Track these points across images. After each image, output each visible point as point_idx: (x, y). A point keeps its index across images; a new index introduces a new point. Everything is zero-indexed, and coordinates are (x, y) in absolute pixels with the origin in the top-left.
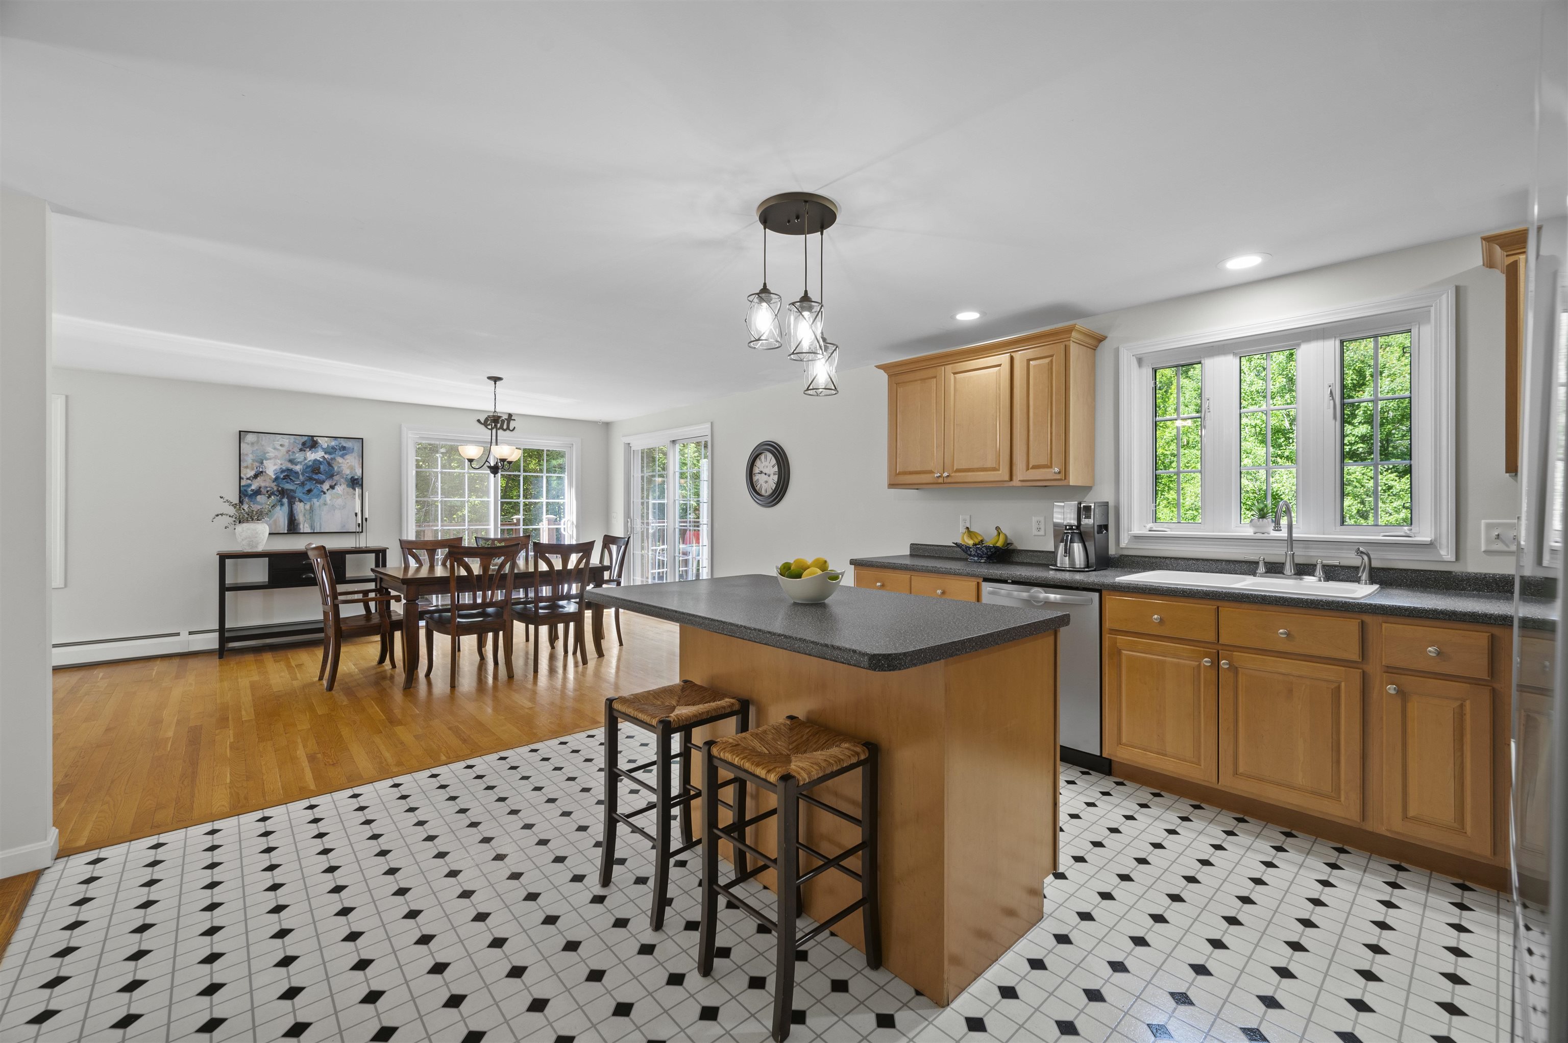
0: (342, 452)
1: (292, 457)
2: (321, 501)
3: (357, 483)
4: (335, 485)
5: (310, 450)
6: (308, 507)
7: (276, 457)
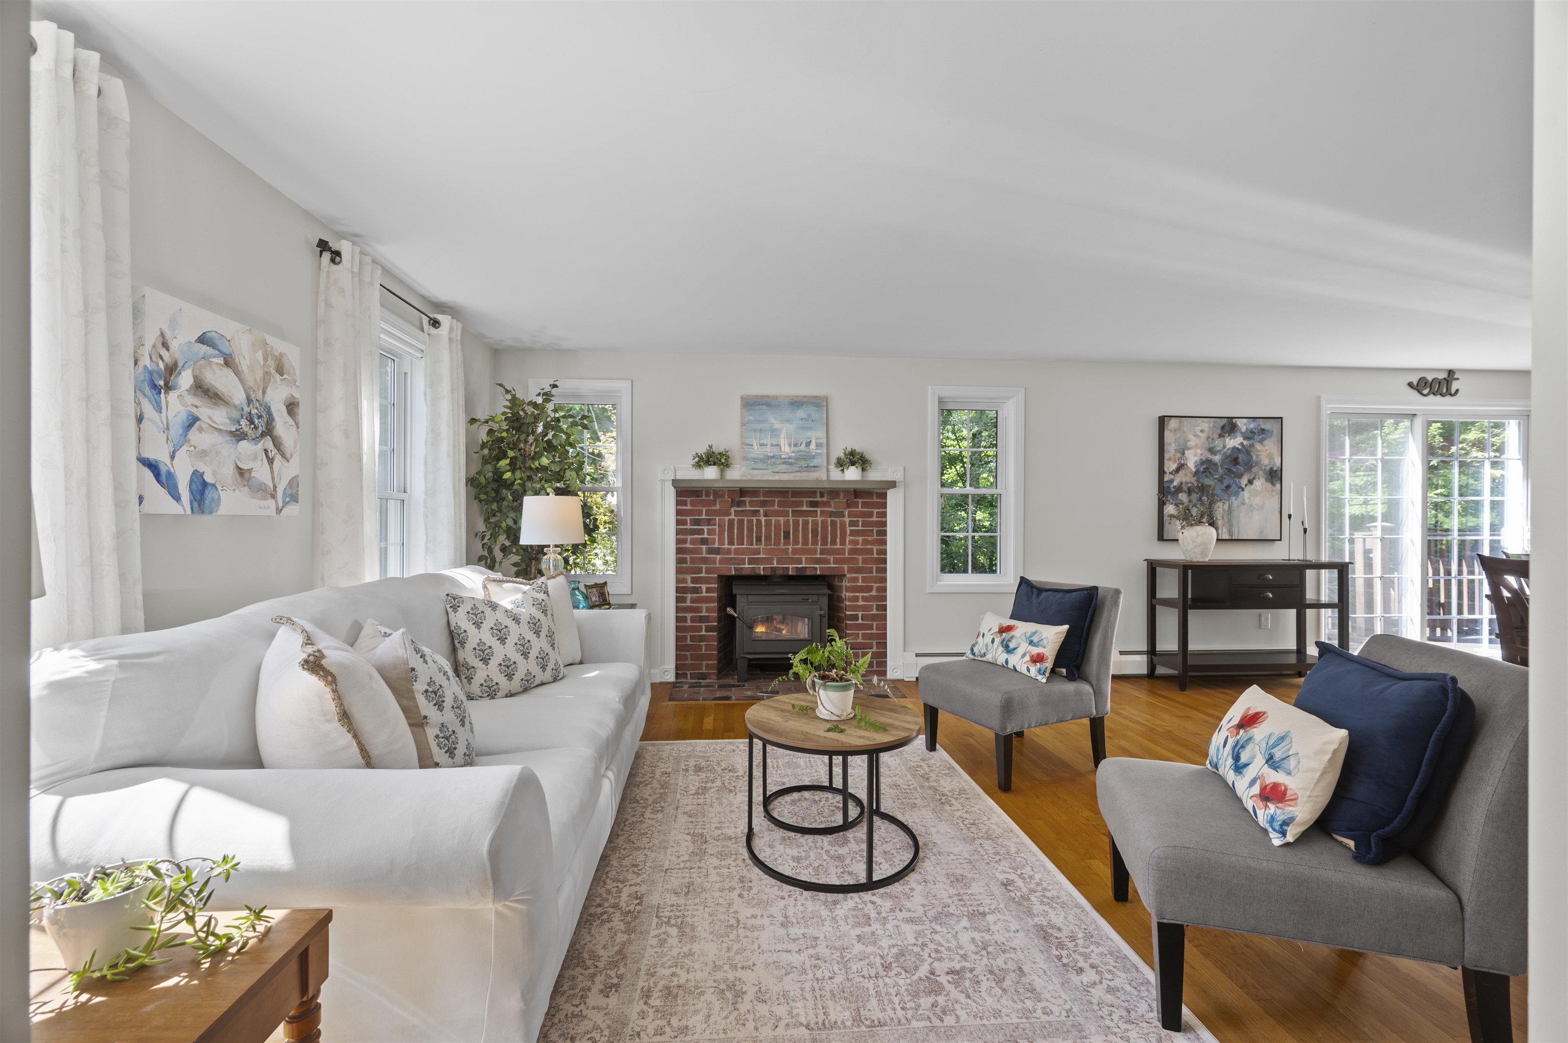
0: (1261, 437)
1: (1211, 445)
2: (1240, 499)
3: (1276, 476)
4: (1254, 478)
5: (1229, 435)
6: (1226, 507)
7: (1196, 446)
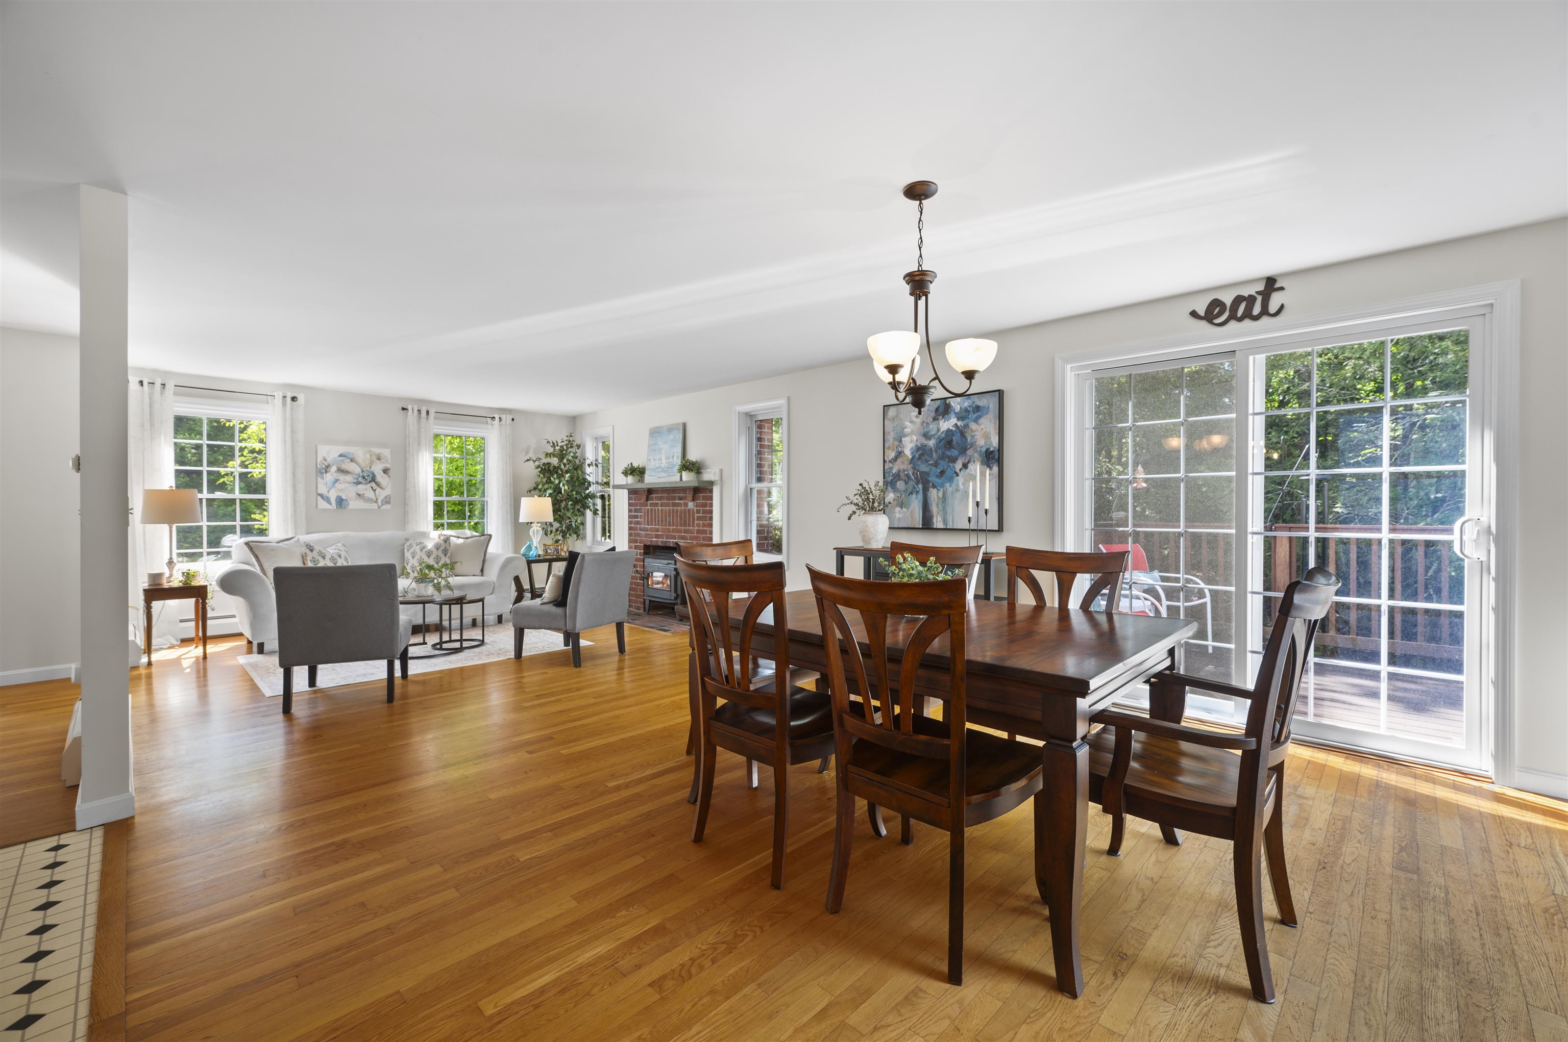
0: (976, 415)
1: (926, 430)
2: (954, 485)
3: (993, 458)
4: (969, 462)
5: (943, 417)
6: (941, 494)
7: (912, 433)
